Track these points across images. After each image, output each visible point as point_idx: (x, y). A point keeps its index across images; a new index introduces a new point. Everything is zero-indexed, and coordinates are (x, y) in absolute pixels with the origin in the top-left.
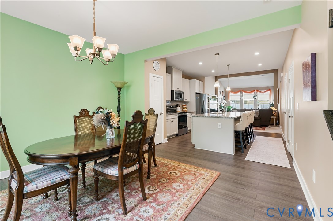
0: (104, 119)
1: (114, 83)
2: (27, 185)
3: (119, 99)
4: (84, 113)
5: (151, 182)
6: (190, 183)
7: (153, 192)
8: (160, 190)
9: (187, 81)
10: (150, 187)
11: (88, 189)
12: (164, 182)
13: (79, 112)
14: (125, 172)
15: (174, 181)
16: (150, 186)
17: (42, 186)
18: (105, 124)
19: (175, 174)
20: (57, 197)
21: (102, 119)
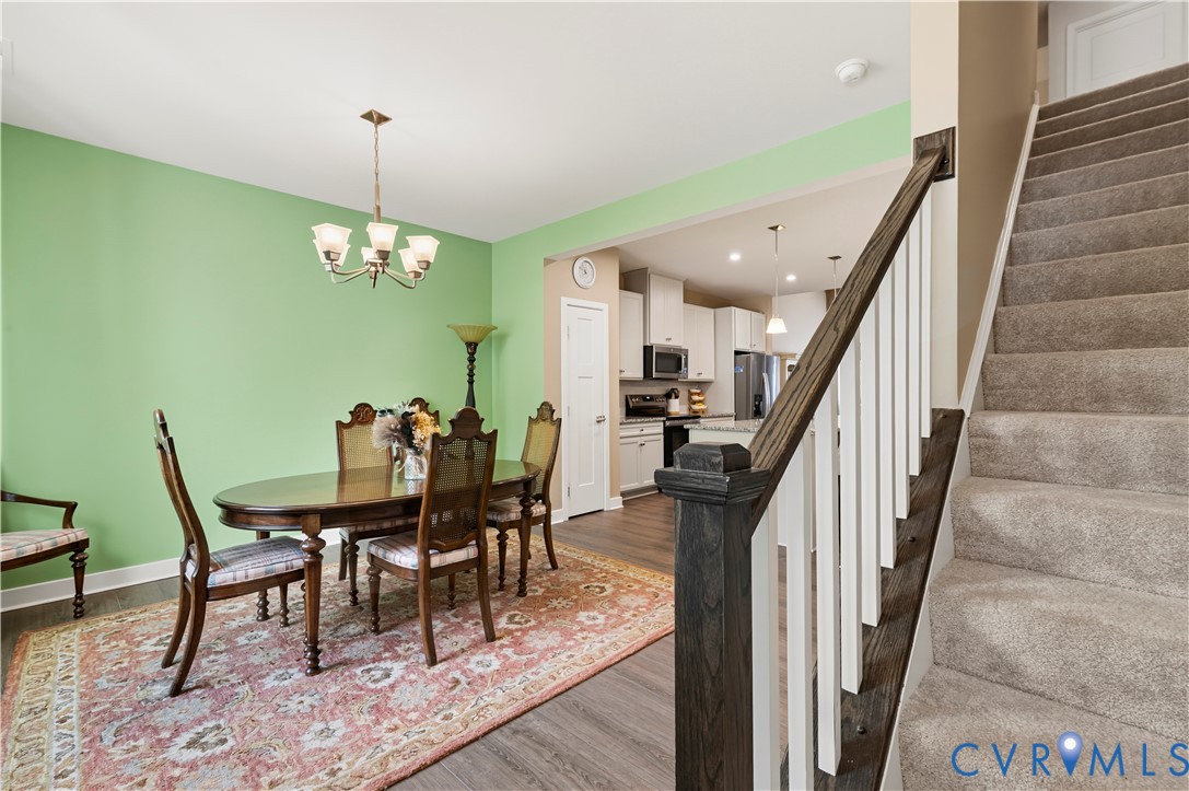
0: (396, 430)
1: (457, 329)
2: (214, 571)
3: (471, 375)
4: (363, 414)
5: (524, 605)
6: (627, 615)
7: (518, 626)
8: (540, 623)
9: (707, 314)
10: (515, 615)
11: (362, 608)
12: (559, 606)
13: (350, 412)
14: (436, 561)
15: (587, 606)
16: (516, 612)
17: (247, 577)
18: (399, 441)
19: (598, 590)
20: (287, 619)
21: (392, 430)
